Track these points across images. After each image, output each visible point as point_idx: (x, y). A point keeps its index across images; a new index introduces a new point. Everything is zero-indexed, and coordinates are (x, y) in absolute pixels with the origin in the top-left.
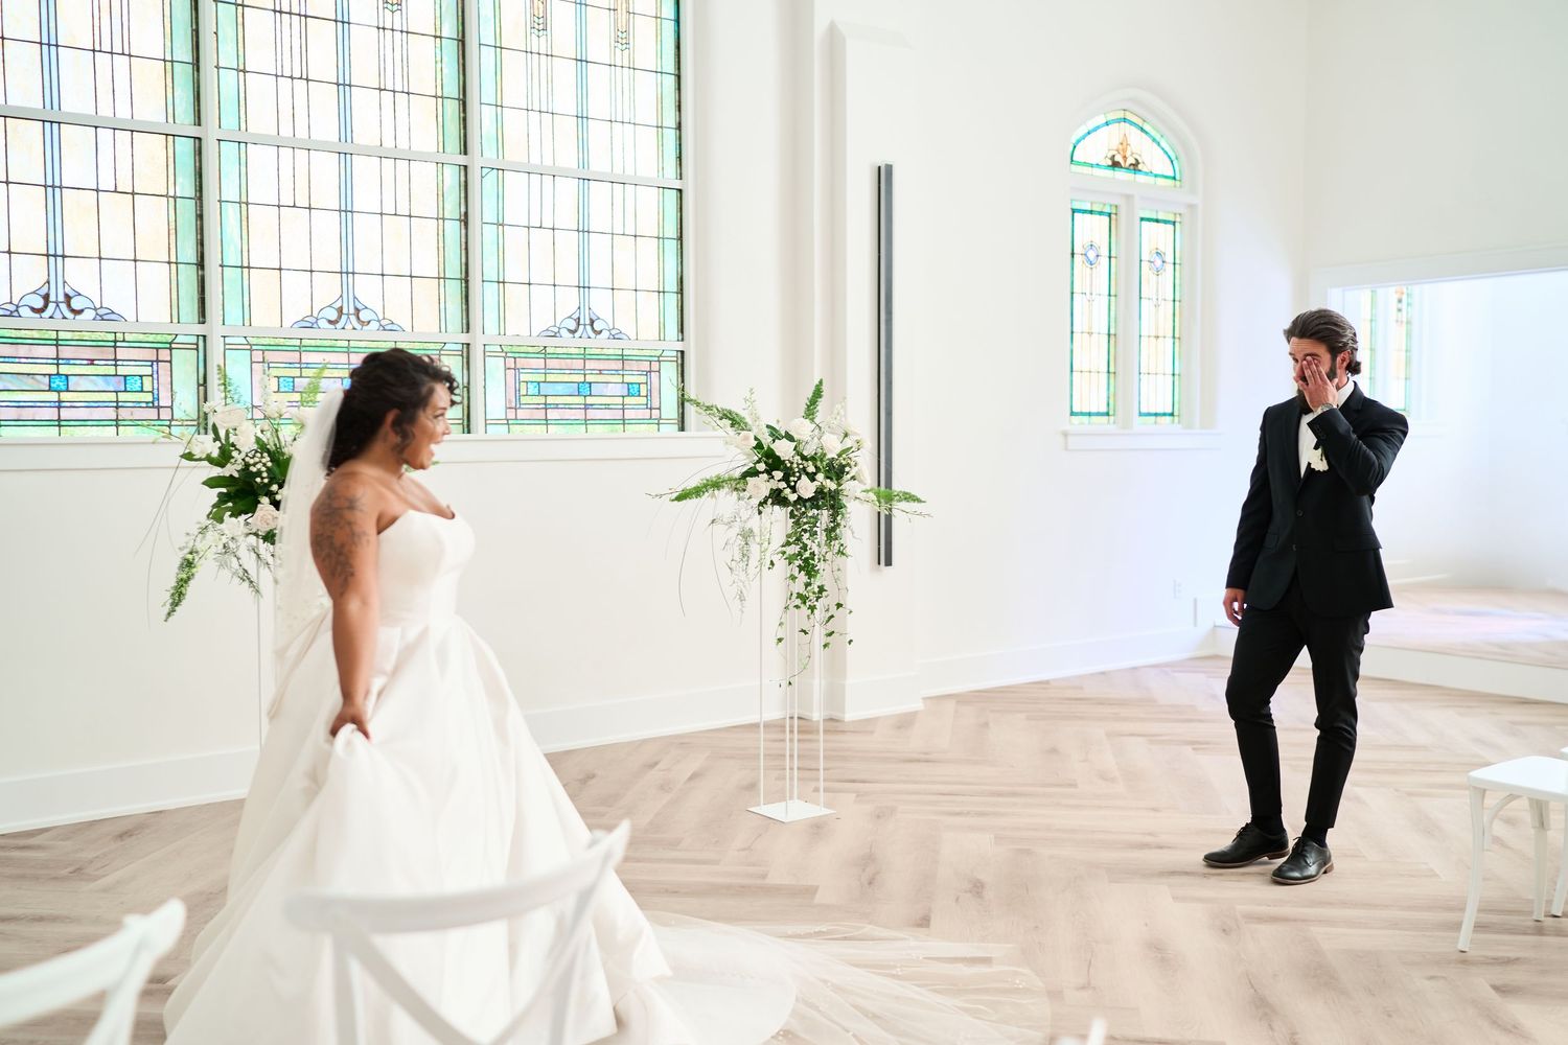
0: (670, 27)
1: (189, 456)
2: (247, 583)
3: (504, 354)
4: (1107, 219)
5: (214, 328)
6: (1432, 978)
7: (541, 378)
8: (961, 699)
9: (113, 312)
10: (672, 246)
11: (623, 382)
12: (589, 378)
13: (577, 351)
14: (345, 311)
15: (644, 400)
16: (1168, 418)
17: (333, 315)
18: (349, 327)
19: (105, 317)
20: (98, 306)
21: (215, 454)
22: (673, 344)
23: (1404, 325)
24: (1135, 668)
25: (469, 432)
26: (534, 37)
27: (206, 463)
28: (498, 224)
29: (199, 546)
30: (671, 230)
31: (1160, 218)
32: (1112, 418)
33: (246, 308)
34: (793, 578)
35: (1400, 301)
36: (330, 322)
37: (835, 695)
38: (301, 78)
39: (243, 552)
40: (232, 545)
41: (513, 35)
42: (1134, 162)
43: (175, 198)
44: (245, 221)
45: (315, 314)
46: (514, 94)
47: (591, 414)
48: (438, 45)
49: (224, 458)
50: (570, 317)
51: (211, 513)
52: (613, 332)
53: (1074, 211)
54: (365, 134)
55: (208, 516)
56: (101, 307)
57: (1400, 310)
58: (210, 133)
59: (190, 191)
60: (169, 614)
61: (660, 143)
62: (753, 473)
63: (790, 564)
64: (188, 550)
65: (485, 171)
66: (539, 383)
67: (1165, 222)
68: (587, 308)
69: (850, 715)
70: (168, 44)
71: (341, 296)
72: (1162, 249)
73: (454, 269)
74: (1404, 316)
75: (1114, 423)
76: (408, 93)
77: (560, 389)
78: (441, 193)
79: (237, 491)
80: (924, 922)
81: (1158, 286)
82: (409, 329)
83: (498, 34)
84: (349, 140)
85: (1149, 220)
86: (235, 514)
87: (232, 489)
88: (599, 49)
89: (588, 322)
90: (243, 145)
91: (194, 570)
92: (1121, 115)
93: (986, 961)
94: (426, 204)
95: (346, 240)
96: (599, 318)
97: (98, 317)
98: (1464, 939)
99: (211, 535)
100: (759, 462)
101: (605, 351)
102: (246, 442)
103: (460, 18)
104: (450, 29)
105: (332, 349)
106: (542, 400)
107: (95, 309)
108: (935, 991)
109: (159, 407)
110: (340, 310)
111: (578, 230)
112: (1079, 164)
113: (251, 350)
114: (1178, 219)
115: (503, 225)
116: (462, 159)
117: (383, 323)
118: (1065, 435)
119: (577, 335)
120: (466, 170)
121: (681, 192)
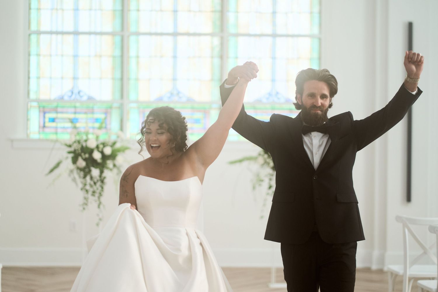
5: (126, 101)
10: (316, 62)
28: (235, 58)
38: (159, 11)
44: (138, 63)
58: (126, 33)
59: (119, 54)
61: (312, 20)
68: (274, 89)
73: (217, 76)
76: (200, 11)
78: (212, 48)
89: (274, 95)
111: (271, 58)
113: (139, 109)
120: (222, 38)
121: (320, 39)
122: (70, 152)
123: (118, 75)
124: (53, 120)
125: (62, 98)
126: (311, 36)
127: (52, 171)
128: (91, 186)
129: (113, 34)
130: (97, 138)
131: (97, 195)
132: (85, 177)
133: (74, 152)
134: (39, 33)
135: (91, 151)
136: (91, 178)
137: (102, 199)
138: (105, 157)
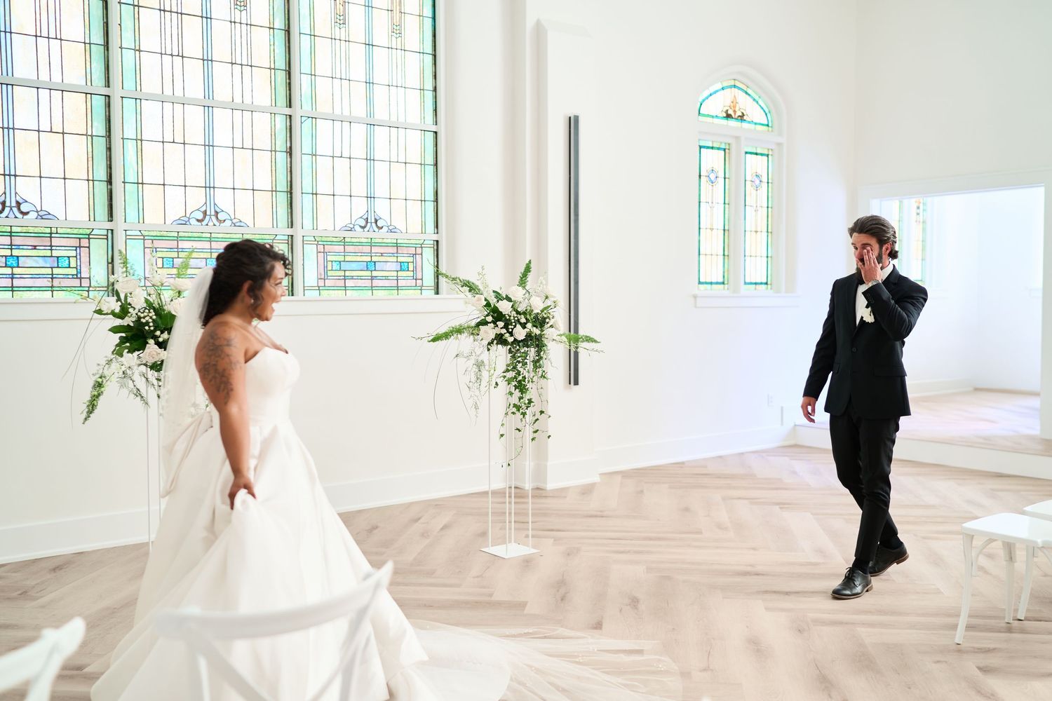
0: (429, 22)
1: (99, 312)
2: (139, 398)
3: (316, 243)
4: (723, 152)
5: (119, 225)
6: (938, 662)
7: (342, 258)
8: (625, 474)
9: (49, 214)
10: (430, 170)
11: (397, 262)
12: (374, 259)
13: (366, 240)
14: (208, 213)
15: (411, 274)
16: (764, 286)
17: (200, 216)
18: (211, 224)
19: (44, 217)
20: (39, 209)
21: (117, 310)
22: (431, 236)
23: (921, 224)
24: (742, 454)
25: (293, 295)
26: (337, 29)
27: (111, 316)
28: (312, 155)
29: (106, 373)
30: (430, 159)
31: (759, 151)
32: (726, 286)
33: (141, 211)
34: (511, 394)
35: (918, 208)
36: (198, 220)
37: (540, 472)
38: (178, 56)
39: (136, 377)
40: (129, 372)
41: (323, 27)
42: (741, 114)
43: (92, 136)
44: (140, 152)
45: (188, 215)
46: (323, 67)
47: (376, 283)
48: (272, 34)
49: (124, 313)
50: (361, 217)
51: (114, 350)
52: (391, 228)
53: (701, 147)
54: (222, 92)
55: (113, 352)
56: (41, 210)
57: (918, 214)
58: (116, 92)
59: (102, 132)
60: (86, 419)
61: (422, 101)
62: (484, 323)
63: (509, 384)
64: (98, 376)
65: (303, 119)
66: (340, 262)
67: (762, 155)
68: (373, 212)
69: (551, 485)
70: (87, 32)
71: (205, 203)
72: (759, 172)
73: (282, 185)
74: (921, 218)
75: (728, 289)
76: (251, 66)
77: (354, 266)
78: (273, 133)
79: (133, 335)
80: (598, 626)
81: (757, 197)
82: (251, 225)
83: (312, 27)
84: (211, 98)
85: (751, 153)
86: (131, 351)
87: (129, 334)
88: (381, 37)
89: (373, 221)
90: (138, 101)
91: (102, 389)
92: (732, 83)
93: (640, 652)
94: (263, 141)
95: (209, 165)
96: (381, 218)
97: (39, 217)
98: (959, 635)
99: (114, 365)
100: (487, 315)
101: (385, 241)
102: (138, 302)
103: (287, 15)
104: (279, 23)
105: (199, 239)
106: (342, 273)
107: (37, 212)
108: (603, 672)
109: (81, 278)
110: (205, 213)
111: (367, 159)
112: (704, 115)
113: (144, 240)
114: (770, 153)
115: (315, 155)
116: (288, 111)
117: (234, 221)
118: (695, 297)
119: (366, 229)
120: (290, 118)
121: (436, 134)
123: (101, 174)
126: (423, 130)
129: (87, 92)
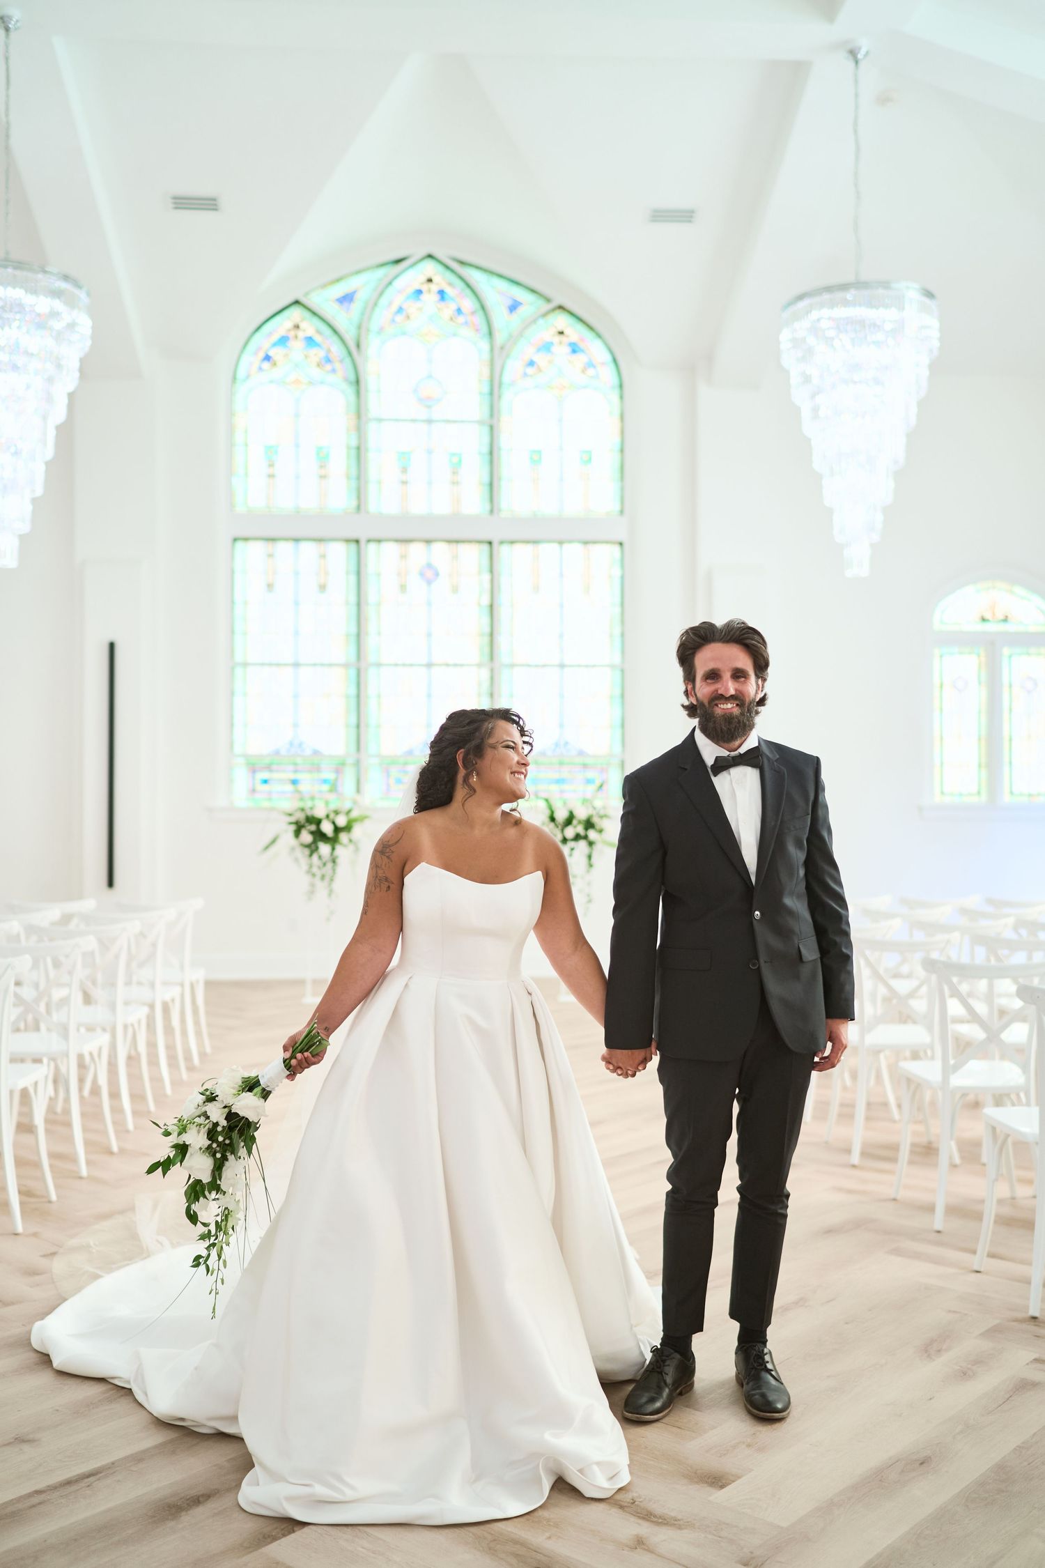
4: (976, 658)
5: (364, 755)
9: (319, 751)
10: (618, 701)
11: (585, 777)
13: (556, 761)
19: (315, 753)
22: (617, 757)
30: (618, 691)
31: (1032, 652)
42: (1003, 617)
43: (348, 696)
44: (378, 705)
48: (479, 610)
50: (553, 743)
52: (580, 751)
53: (941, 656)
56: (313, 748)
58: (364, 663)
61: (611, 645)
65: (501, 668)
67: (1037, 655)
68: (563, 738)
70: (347, 627)
72: (1032, 676)
85: (1018, 656)
89: (563, 745)
90: (379, 667)
92: (990, 585)
96: (570, 743)
101: (574, 761)
116: (491, 664)
119: (557, 752)
120: (492, 670)
121: (622, 671)
122: (291, 823)
123: (353, 720)
124: (265, 782)
125: (277, 753)
126: (612, 667)
127: (267, 848)
128: (319, 868)
129: (346, 666)
130: (327, 803)
131: (327, 878)
132: (311, 855)
133: (297, 823)
134: (245, 665)
135: (318, 822)
136: (320, 857)
137: (335, 885)
138: (337, 830)
